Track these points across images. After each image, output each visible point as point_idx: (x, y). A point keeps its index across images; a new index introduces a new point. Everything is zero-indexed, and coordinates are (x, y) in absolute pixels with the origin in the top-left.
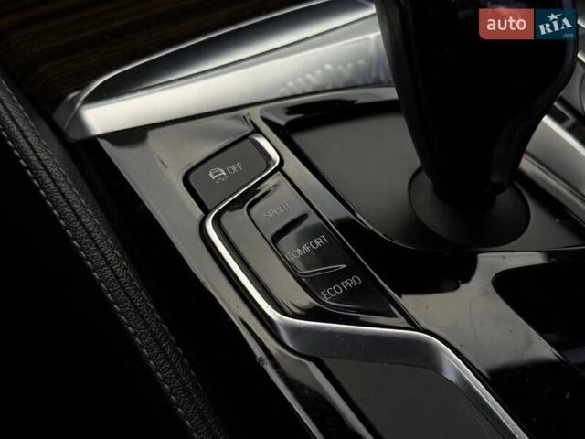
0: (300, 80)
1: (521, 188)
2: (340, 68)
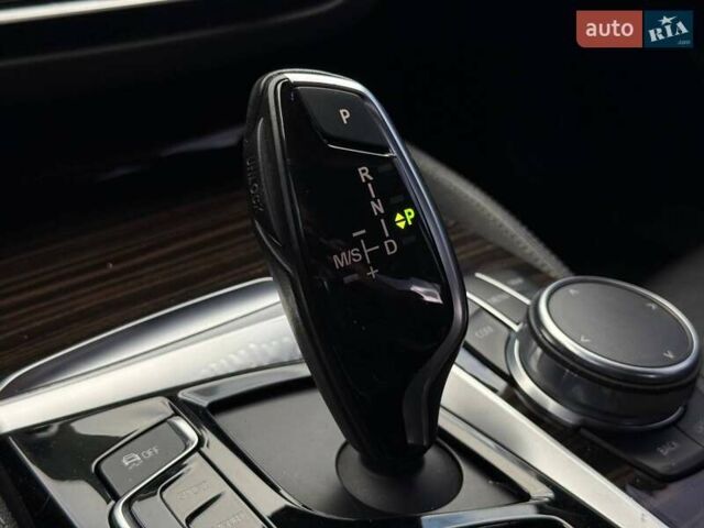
0: (223, 361)
1: (446, 446)
2: (264, 346)
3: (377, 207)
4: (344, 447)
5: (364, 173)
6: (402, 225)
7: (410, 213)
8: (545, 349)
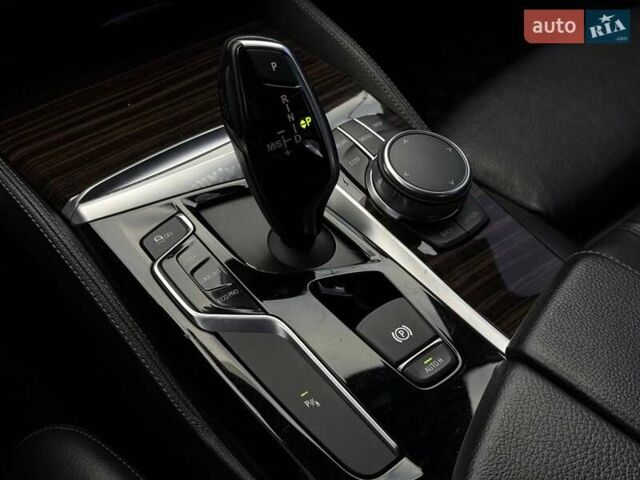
3: (291, 117)
4: (270, 232)
5: (284, 99)
6: (304, 126)
7: (309, 120)
8: (384, 179)
